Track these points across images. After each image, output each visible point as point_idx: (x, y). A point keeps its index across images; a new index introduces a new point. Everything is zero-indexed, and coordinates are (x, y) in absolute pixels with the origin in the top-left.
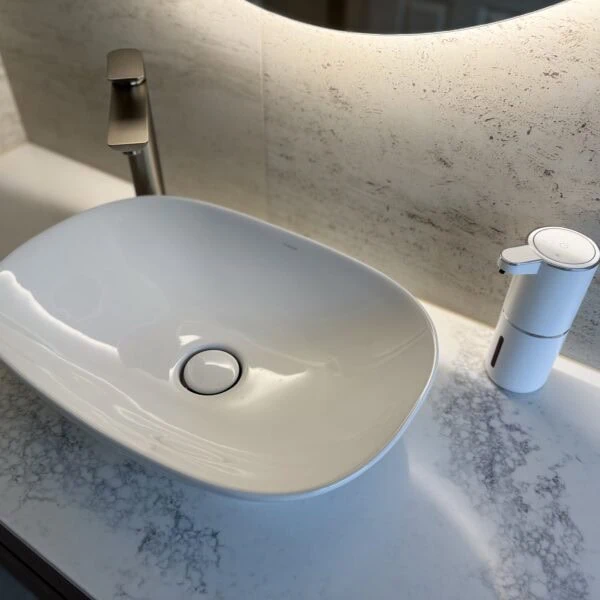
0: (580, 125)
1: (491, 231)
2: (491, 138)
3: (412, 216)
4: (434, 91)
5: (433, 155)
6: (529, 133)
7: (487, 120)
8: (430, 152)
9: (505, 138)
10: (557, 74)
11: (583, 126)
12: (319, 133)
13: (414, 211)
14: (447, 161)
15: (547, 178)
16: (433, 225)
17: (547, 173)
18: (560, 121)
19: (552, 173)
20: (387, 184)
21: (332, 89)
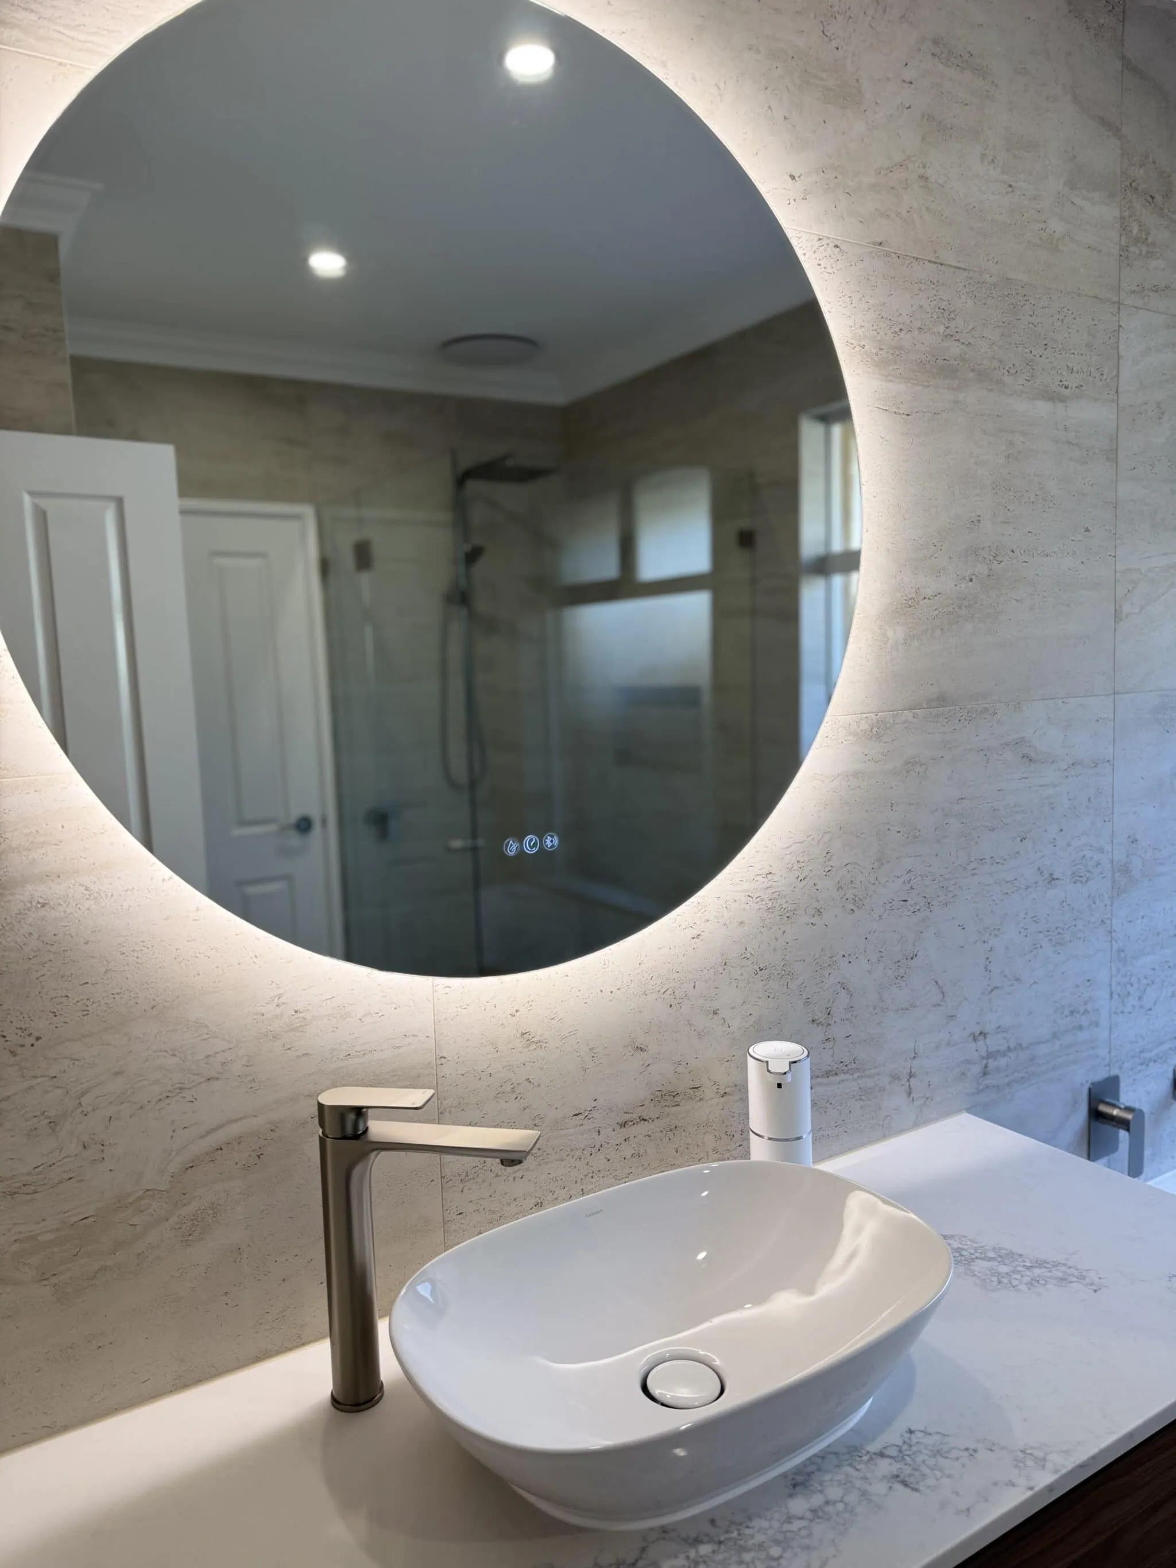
4: (619, 989)
5: (630, 1047)
6: (694, 987)
7: (664, 993)
8: (627, 1046)
9: (680, 1001)
10: (699, 935)
11: (725, 964)
14: (642, 1046)
15: (716, 1017)
16: (645, 1120)
17: (715, 1013)
18: (711, 968)
19: (718, 1011)
20: (594, 1104)
21: (523, 1034)
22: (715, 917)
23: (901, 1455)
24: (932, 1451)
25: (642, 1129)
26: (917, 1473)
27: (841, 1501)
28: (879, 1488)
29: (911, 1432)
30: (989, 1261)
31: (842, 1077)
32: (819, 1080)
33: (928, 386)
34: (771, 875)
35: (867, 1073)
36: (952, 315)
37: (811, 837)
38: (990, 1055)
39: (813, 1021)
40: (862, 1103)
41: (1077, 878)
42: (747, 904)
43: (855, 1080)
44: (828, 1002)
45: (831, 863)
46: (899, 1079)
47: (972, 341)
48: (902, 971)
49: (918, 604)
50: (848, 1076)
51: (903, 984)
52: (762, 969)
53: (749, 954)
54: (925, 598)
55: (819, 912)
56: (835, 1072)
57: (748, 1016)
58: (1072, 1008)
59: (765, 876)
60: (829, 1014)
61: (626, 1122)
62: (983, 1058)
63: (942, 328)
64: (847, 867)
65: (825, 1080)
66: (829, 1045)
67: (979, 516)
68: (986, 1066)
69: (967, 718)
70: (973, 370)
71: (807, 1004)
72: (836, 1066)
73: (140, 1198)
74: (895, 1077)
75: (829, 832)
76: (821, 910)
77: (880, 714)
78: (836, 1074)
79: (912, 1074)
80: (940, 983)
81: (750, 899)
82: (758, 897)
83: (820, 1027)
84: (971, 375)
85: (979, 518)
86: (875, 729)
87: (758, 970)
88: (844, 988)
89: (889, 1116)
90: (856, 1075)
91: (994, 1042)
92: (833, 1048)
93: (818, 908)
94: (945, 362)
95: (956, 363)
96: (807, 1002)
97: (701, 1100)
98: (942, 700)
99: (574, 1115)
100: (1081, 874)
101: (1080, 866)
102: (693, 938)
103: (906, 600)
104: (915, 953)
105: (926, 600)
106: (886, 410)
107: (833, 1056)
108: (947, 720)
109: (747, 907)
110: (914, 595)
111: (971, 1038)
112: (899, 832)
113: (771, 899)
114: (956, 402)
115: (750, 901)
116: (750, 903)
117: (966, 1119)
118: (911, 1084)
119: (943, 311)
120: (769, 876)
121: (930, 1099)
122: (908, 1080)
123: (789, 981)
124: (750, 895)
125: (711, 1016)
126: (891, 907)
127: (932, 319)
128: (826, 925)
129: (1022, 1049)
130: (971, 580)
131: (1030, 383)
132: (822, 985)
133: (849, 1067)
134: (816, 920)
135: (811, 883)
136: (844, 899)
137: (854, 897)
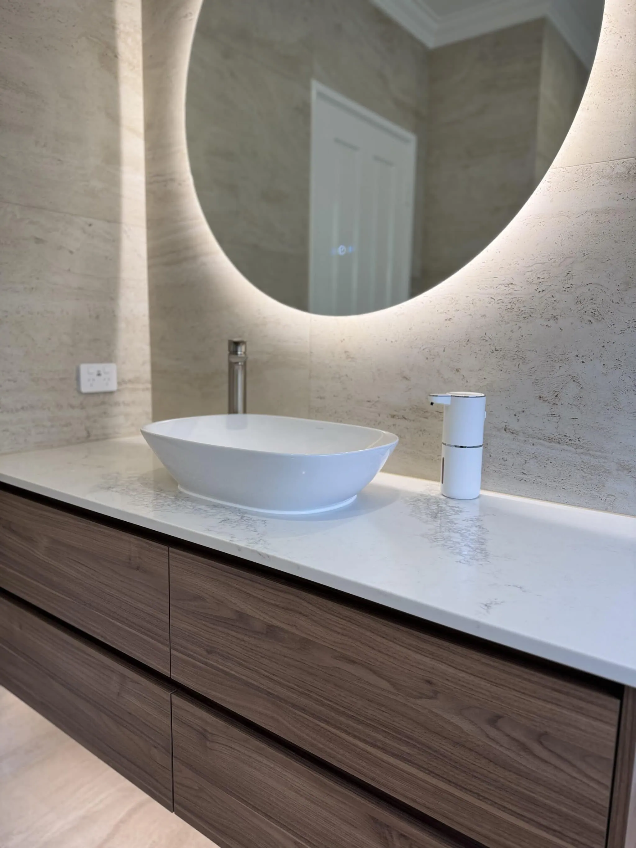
0: (467, 341)
1: (436, 413)
2: (427, 359)
3: (393, 416)
4: (396, 341)
5: (400, 376)
6: (444, 351)
7: (424, 349)
8: (398, 374)
9: (434, 357)
10: (451, 319)
12: (339, 378)
13: (395, 413)
14: (407, 377)
15: (458, 373)
16: (405, 419)
17: (457, 370)
18: (457, 341)
19: (459, 370)
20: (377, 399)
21: (345, 352)
22: (463, 309)
31: (566, 447)
34: (513, 285)
35: (591, 452)
37: (553, 260)
39: (540, 397)
40: (583, 474)
42: (490, 303)
43: (577, 454)
44: (557, 387)
45: (571, 282)
50: (570, 448)
52: (497, 350)
53: (488, 338)
55: (555, 318)
56: (558, 440)
57: (482, 379)
59: (507, 285)
60: (556, 396)
64: (588, 286)
65: (547, 443)
66: (555, 419)
71: (535, 384)
72: (560, 437)
75: (571, 257)
76: (557, 317)
78: (559, 443)
81: (492, 300)
82: (499, 300)
83: (546, 404)
87: (494, 350)
88: (574, 381)
89: (614, 496)
90: (578, 451)
92: (558, 422)
93: (554, 314)
96: (536, 382)
99: (367, 401)
102: (446, 320)
107: (557, 428)
109: (489, 305)
113: (510, 303)
115: (492, 302)
120: (510, 286)
123: (521, 363)
124: (493, 297)
125: (454, 372)
128: (561, 329)
132: (552, 373)
133: (573, 442)
134: (551, 323)
135: (549, 295)
136: (583, 311)
137: (593, 311)
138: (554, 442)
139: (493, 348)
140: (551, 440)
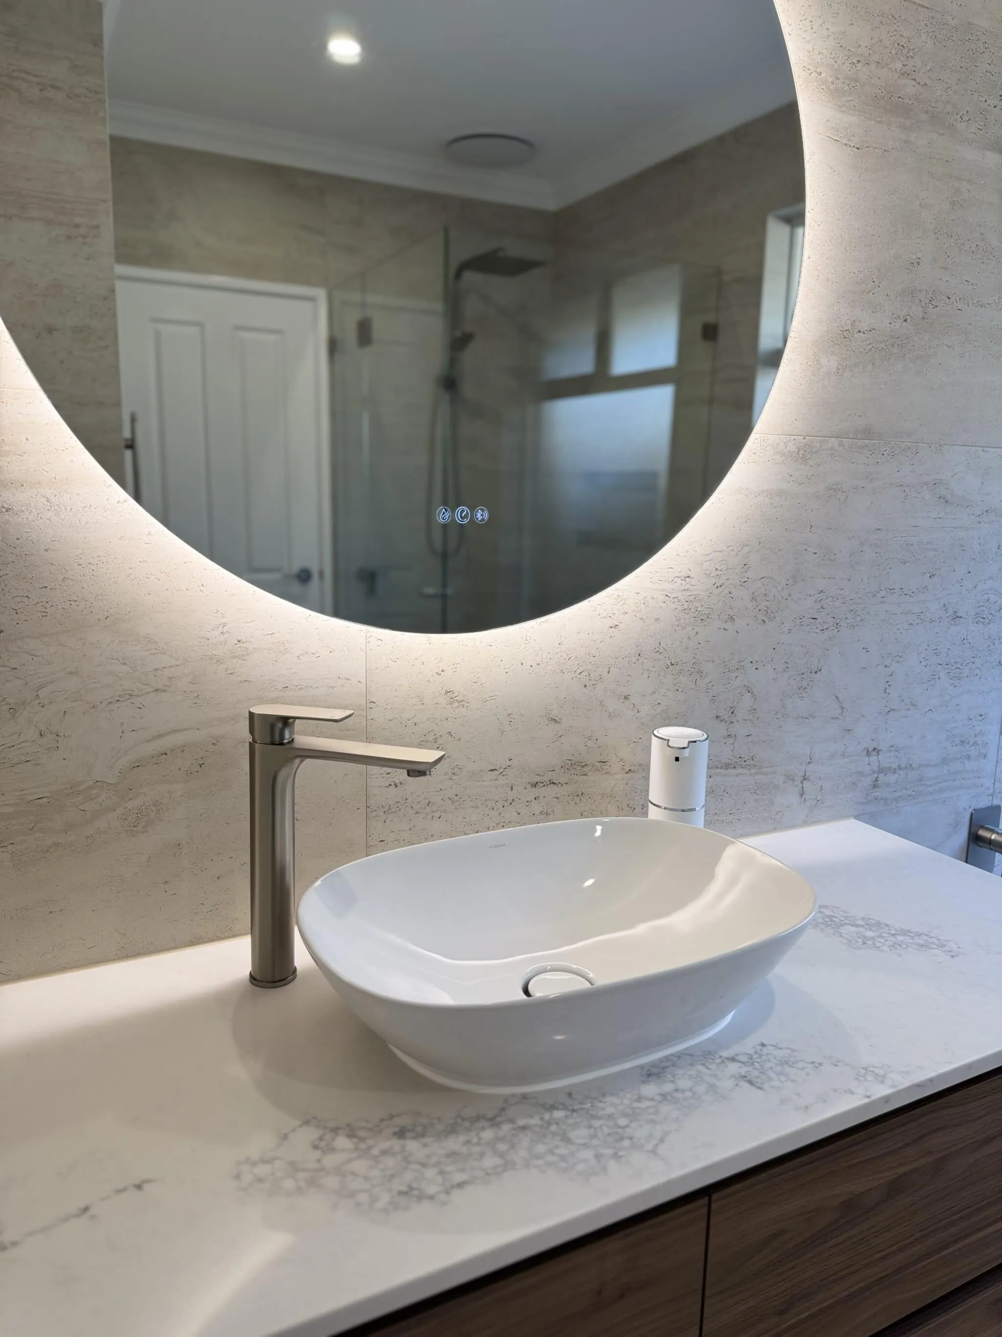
4: (538, 664)
5: (544, 718)
6: (609, 672)
7: (580, 673)
8: (542, 717)
9: (595, 683)
10: (617, 625)
11: (639, 655)
13: (538, 779)
14: (556, 718)
15: (627, 702)
16: (554, 783)
17: (626, 698)
18: (626, 657)
19: (629, 697)
20: (509, 763)
21: (447, 692)
22: (634, 611)
23: (751, 1061)
24: (780, 1061)
25: (552, 790)
26: (763, 1076)
27: (690, 1090)
28: (726, 1084)
29: (763, 1045)
30: (857, 927)
31: (740, 771)
32: (718, 771)
33: (880, 122)
34: (690, 579)
35: (763, 770)
36: (911, 54)
37: (731, 548)
38: (881, 770)
39: (717, 717)
40: (756, 797)
41: (979, 619)
42: (665, 602)
43: (751, 775)
44: (733, 702)
45: (747, 575)
46: (793, 780)
47: (928, 82)
48: (804, 684)
49: (852, 336)
50: (746, 771)
51: (804, 695)
52: (673, 664)
53: (662, 649)
54: (860, 332)
55: (732, 619)
56: (733, 765)
57: (656, 705)
58: (962, 739)
59: (683, 579)
60: (732, 713)
61: (537, 783)
62: (874, 772)
63: (899, 65)
64: (762, 580)
65: (723, 771)
66: (731, 741)
67: (919, 259)
68: (877, 780)
69: (890, 454)
70: (927, 112)
71: (713, 701)
72: (735, 760)
73: (90, 788)
74: (790, 778)
75: (747, 545)
76: (734, 617)
77: (807, 437)
78: (735, 767)
79: (806, 777)
80: (840, 698)
81: (668, 598)
82: (675, 598)
83: (724, 723)
84: (924, 117)
85: (920, 261)
86: (801, 452)
87: (670, 664)
88: (749, 692)
89: (781, 811)
90: (753, 771)
91: (887, 760)
92: (733, 744)
93: (731, 615)
94: (900, 99)
95: (911, 102)
96: (713, 700)
97: (607, 773)
98: (867, 432)
99: (491, 770)
100: (985, 616)
101: (984, 609)
102: (611, 627)
103: (841, 331)
104: (819, 669)
105: (861, 334)
106: (837, 141)
107: (733, 750)
108: (871, 453)
109: (663, 605)
110: (850, 328)
111: (865, 752)
112: (816, 553)
113: (687, 601)
114: (906, 142)
115: (667, 600)
116: (667, 602)
117: (853, 823)
118: (804, 786)
119: (902, 48)
120: (687, 579)
121: (821, 802)
122: (802, 782)
123: (698, 678)
124: (667, 594)
125: (622, 700)
126: (801, 622)
127: (891, 55)
128: (737, 632)
129: (913, 769)
130: (906, 320)
131: (981, 132)
132: (728, 686)
133: (747, 763)
134: (728, 625)
135: (727, 591)
136: (757, 609)
137: (766, 609)
138: (731, 768)
139: (669, 663)
140: (727, 766)
